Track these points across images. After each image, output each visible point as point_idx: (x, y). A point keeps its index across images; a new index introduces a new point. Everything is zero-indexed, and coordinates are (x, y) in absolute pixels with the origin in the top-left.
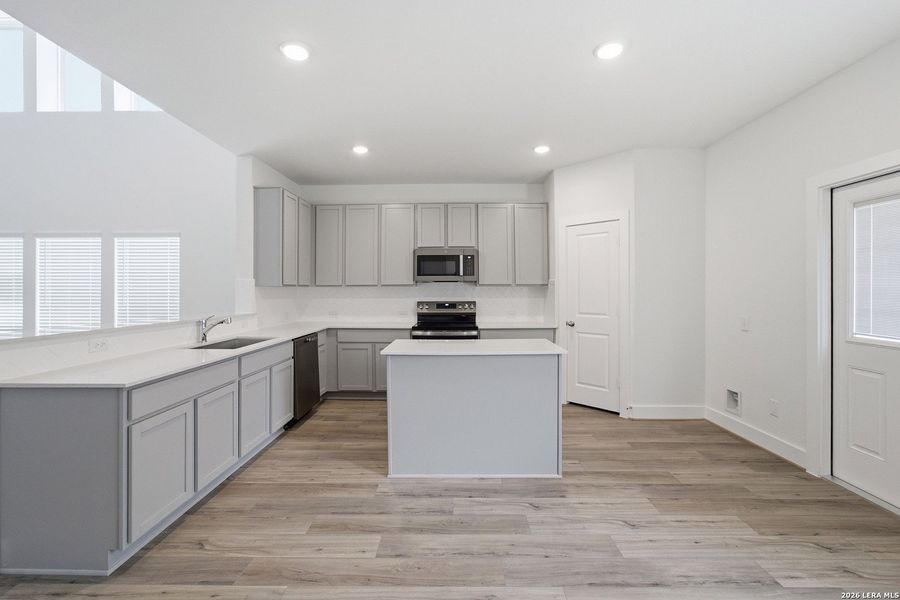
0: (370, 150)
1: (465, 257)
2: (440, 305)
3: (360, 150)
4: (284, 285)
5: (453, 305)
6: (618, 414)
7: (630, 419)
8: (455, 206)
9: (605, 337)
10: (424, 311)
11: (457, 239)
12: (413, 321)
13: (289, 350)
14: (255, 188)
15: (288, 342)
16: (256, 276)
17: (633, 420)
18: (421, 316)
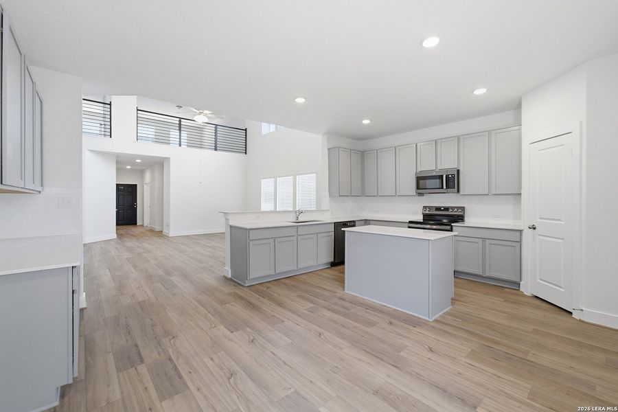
0: (371, 121)
1: (447, 176)
2: (438, 209)
3: (366, 122)
4: (340, 196)
5: (447, 209)
6: (571, 313)
7: (580, 320)
8: (442, 140)
9: (562, 241)
10: (427, 212)
11: (446, 164)
12: (420, 218)
13: (332, 228)
14: (329, 149)
15: (331, 223)
16: (329, 191)
17: (583, 322)
18: (425, 215)
